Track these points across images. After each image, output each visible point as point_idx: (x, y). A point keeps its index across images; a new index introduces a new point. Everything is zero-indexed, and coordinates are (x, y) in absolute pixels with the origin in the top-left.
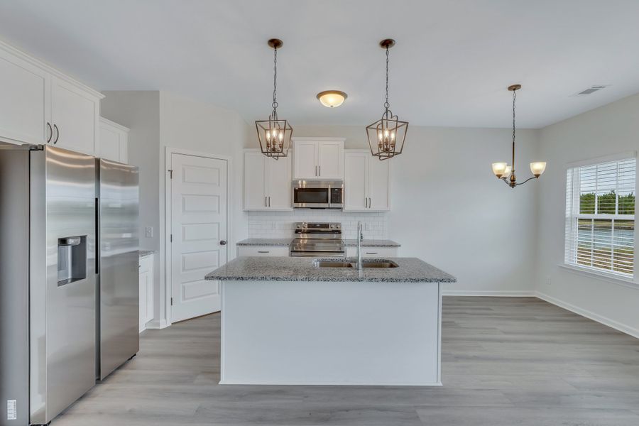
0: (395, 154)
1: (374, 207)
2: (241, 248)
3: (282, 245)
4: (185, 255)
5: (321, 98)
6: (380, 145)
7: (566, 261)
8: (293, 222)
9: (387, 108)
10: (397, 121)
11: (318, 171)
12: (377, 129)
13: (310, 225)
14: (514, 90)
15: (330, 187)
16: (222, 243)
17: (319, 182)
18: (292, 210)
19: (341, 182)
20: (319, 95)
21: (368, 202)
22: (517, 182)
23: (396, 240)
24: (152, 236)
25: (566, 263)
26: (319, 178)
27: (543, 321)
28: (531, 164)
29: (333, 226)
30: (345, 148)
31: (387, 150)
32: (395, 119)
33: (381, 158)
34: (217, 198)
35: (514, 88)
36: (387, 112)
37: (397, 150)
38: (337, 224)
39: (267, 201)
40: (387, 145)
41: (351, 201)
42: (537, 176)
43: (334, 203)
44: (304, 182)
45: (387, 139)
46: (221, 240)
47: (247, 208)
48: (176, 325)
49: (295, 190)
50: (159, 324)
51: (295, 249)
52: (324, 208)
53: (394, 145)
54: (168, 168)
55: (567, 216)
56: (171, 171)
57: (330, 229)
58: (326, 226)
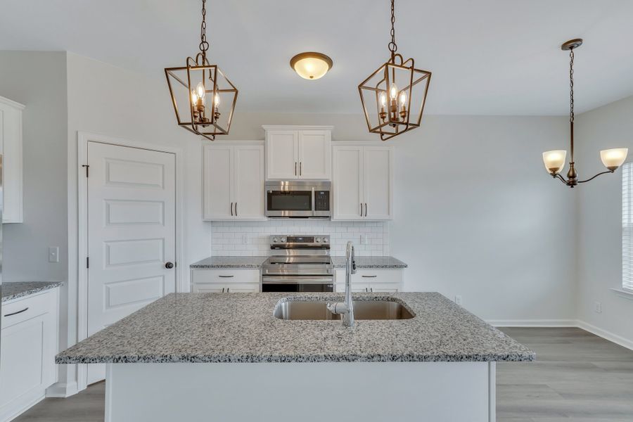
0: (409, 126)
1: (371, 215)
2: (196, 271)
3: (251, 267)
4: (109, 286)
5: (297, 65)
6: (383, 113)
7: (625, 284)
8: (269, 234)
9: (393, 51)
10: (412, 68)
11: (298, 168)
12: (377, 90)
13: (289, 239)
14: (571, 48)
15: (313, 190)
16: (168, 266)
17: (300, 183)
18: (266, 219)
19: (328, 184)
20: (293, 61)
21: (363, 209)
22: (578, 178)
23: (401, 258)
24: (58, 261)
25: (623, 287)
26: (300, 177)
27: (607, 370)
28: (601, 152)
29: (319, 240)
30: (333, 139)
31: (394, 122)
32: (409, 64)
33: (384, 137)
34: (161, 204)
35: (570, 45)
36: (393, 58)
37: (413, 120)
38: (324, 237)
39: (233, 209)
40: (394, 111)
41: (341, 207)
42: (612, 169)
43: (321, 210)
44: (287, 183)
45: (394, 101)
46: (166, 263)
47: (209, 216)
48: (93, 389)
49: (269, 194)
50: (64, 390)
51: (267, 273)
52: (307, 217)
53: (406, 113)
54: (82, 161)
55: (624, 226)
56: (88, 166)
57: (315, 244)
58: (311, 239)
